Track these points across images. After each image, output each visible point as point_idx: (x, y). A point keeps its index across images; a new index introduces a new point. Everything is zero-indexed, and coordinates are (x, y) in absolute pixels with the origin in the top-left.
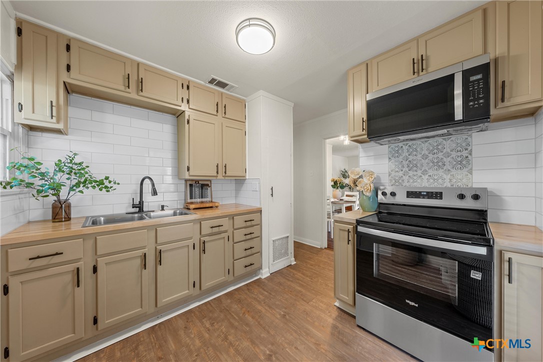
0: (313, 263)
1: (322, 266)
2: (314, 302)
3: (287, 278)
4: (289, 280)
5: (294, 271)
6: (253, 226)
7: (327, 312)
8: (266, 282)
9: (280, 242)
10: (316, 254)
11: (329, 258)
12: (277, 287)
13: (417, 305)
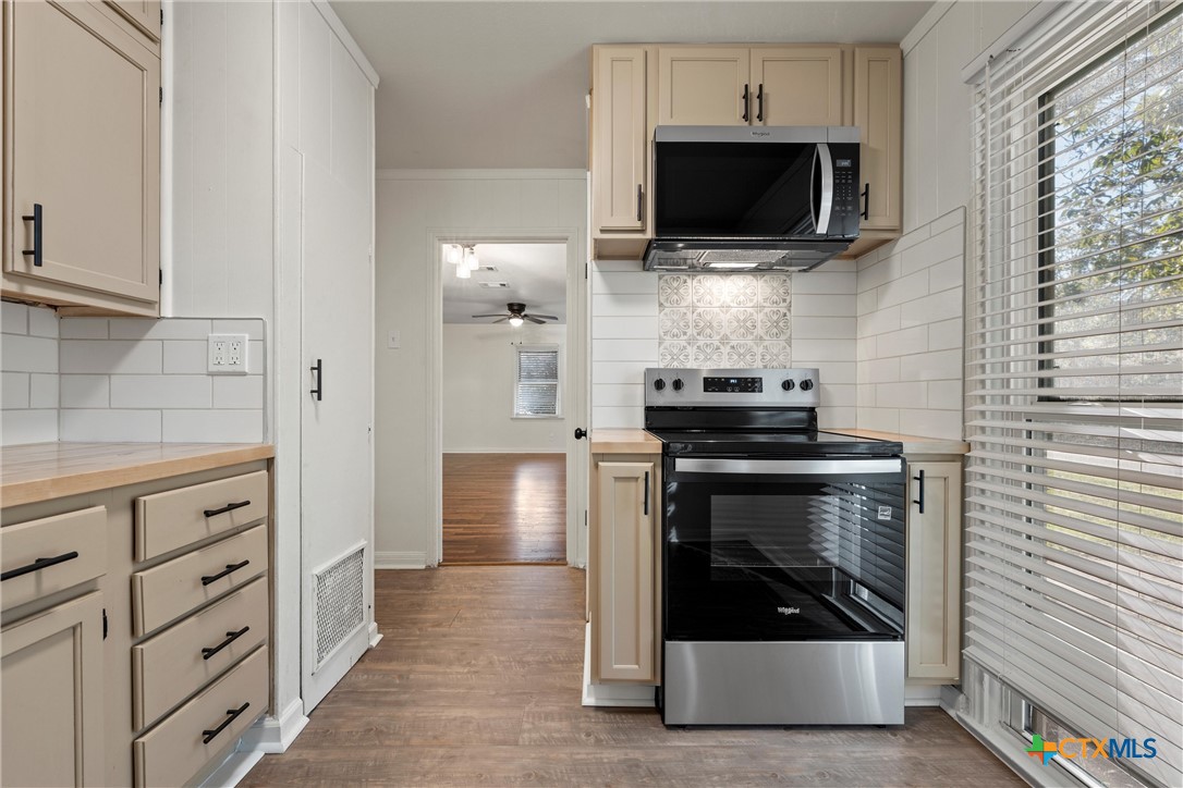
0: (436, 616)
1: (468, 615)
2: (529, 731)
3: (388, 698)
4: (398, 704)
5: (394, 666)
6: (236, 532)
7: (583, 736)
8: (310, 755)
9: (338, 576)
10: (425, 587)
11: (470, 588)
12: (373, 753)
13: (797, 611)
